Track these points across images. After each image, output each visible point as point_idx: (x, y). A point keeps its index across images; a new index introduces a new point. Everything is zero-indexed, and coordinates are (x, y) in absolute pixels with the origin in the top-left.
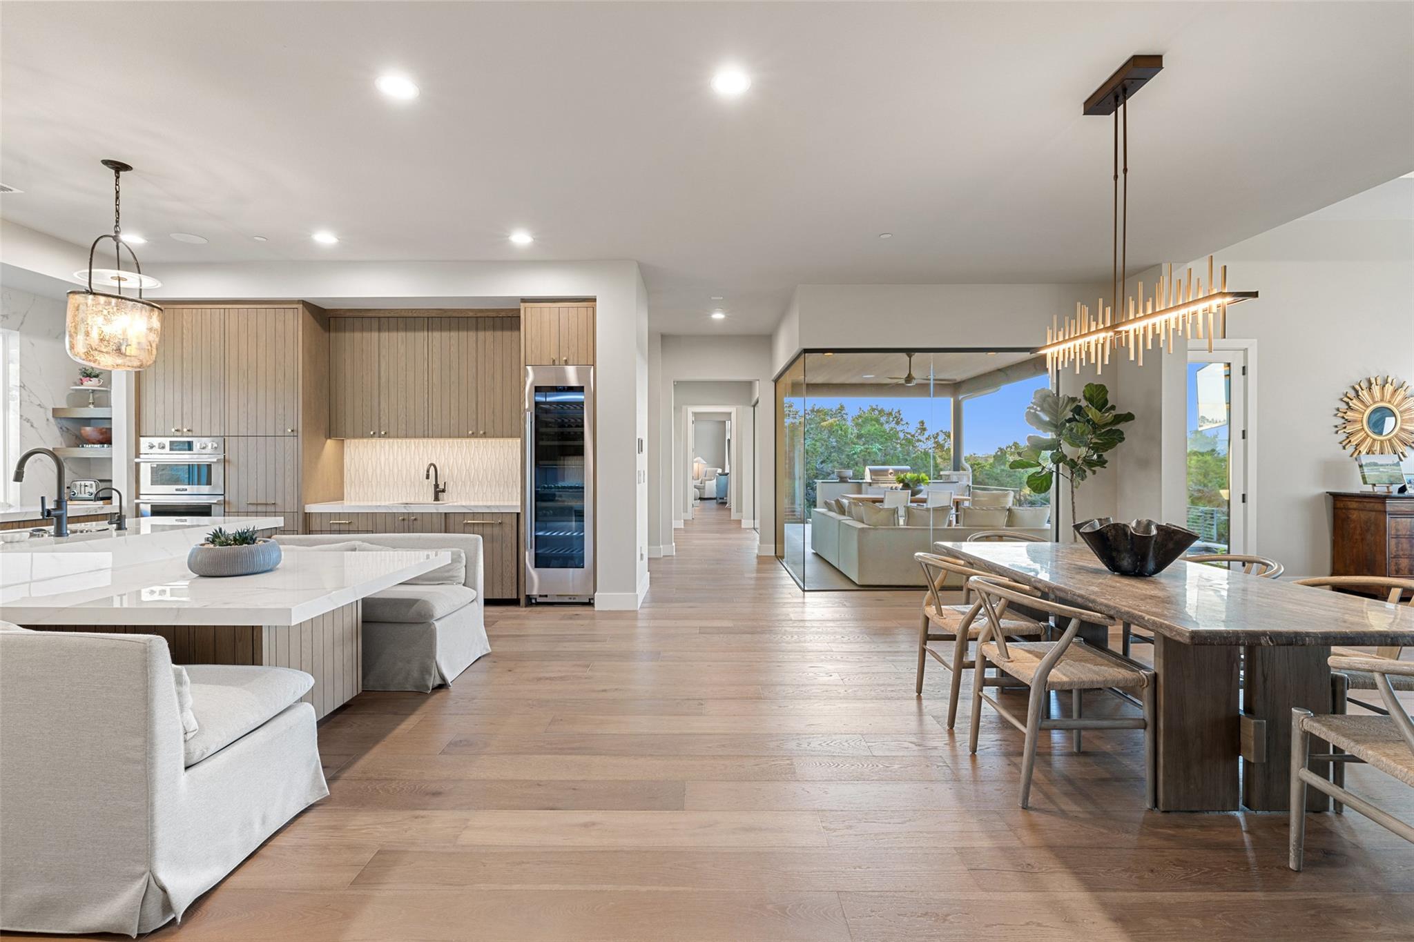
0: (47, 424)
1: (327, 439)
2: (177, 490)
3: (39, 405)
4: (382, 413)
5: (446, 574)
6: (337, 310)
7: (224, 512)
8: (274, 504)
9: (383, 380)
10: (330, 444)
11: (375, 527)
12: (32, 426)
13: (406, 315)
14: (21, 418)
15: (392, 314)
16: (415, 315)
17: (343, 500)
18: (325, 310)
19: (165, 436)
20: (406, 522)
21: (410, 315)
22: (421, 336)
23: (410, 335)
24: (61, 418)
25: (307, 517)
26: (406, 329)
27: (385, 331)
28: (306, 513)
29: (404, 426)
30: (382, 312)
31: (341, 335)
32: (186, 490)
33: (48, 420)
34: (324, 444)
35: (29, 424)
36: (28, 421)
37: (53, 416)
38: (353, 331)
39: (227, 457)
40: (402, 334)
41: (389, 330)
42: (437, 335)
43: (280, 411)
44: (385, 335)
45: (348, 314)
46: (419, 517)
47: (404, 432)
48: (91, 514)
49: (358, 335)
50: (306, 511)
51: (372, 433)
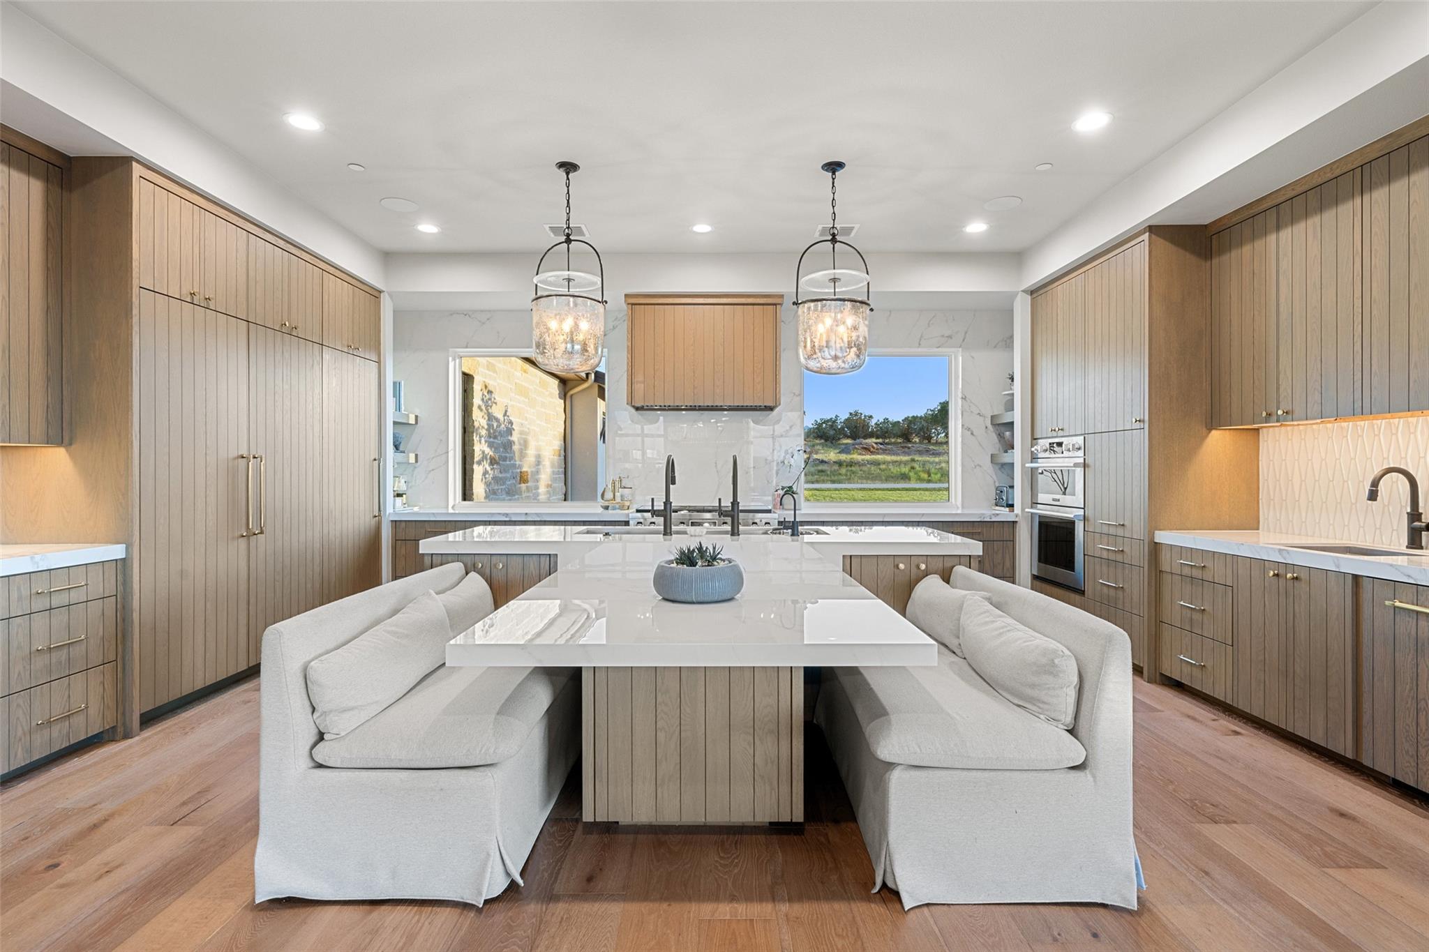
0: (986, 432)
1: (1210, 430)
2: (1054, 500)
3: (979, 414)
4: (1281, 376)
6: (1220, 220)
7: (1084, 530)
8: (1123, 525)
9: (1285, 315)
10: (1218, 442)
11: (1235, 578)
12: (972, 434)
13: (1320, 181)
14: (962, 428)
15: (1299, 190)
16: (1338, 172)
17: (1257, 529)
18: (1205, 226)
19: (1046, 438)
20: (1282, 581)
21: (1329, 176)
22: (1347, 210)
23: (1329, 215)
24: (999, 425)
25: (1155, 548)
26: (1321, 209)
27: (1286, 226)
28: (1156, 543)
29: (1317, 396)
30: (1283, 192)
31: (1225, 258)
32: (1059, 500)
33: (986, 427)
34: (1204, 438)
35: (969, 433)
36: (969, 429)
37: (992, 424)
38: (1241, 244)
39: (1086, 462)
40: (1314, 221)
41: (1293, 221)
42: (1380, 194)
43: (1129, 394)
44: (1285, 234)
45: (1235, 220)
46: (1303, 575)
47: (1317, 408)
49: (1247, 249)
50: (1156, 541)
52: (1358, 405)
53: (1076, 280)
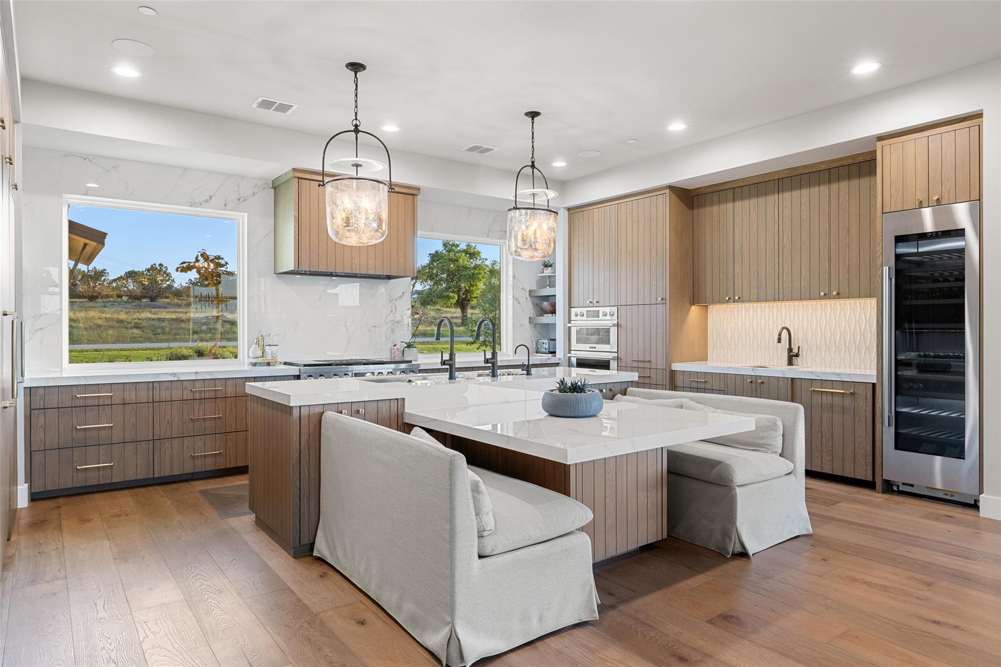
0: (526, 301)
1: (691, 305)
2: (590, 348)
3: (522, 288)
4: (736, 279)
5: (762, 442)
6: (699, 188)
7: (618, 366)
8: (650, 361)
9: (737, 246)
10: (694, 310)
11: (726, 387)
12: (519, 302)
13: (757, 181)
14: (513, 298)
15: (746, 183)
16: (766, 179)
17: (707, 360)
18: (690, 190)
19: (584, 307)
20: (754, 385)
21: (762, 180)
22: (771, 199)
23: (762, 200)
24: (533, 297)
25: (673, 373)
26: (758, 195)
27: (739, 200)
28: (672, 371)
29: (756, 291)
30: (737, 182)
31: (702, 210)
32: (595, 348)
33: (526, 298)
34: (690, 309)
35: (517, 302)
36: (517, 299)
37: (529, 296)
38: (712, 205)
39: (619, 323)
40: (753, 201)
41: (742, 199)
42: (787, 195)
43: (654, 283)
44: (738, 204)
45: (708, 191)
46: (766, 381)
47: (756, 296)
48: (544, 363)
49: (715, 208)
50: (672, 369)
51: (727, 298)
52: (777, 296)
53: (612, 207)
